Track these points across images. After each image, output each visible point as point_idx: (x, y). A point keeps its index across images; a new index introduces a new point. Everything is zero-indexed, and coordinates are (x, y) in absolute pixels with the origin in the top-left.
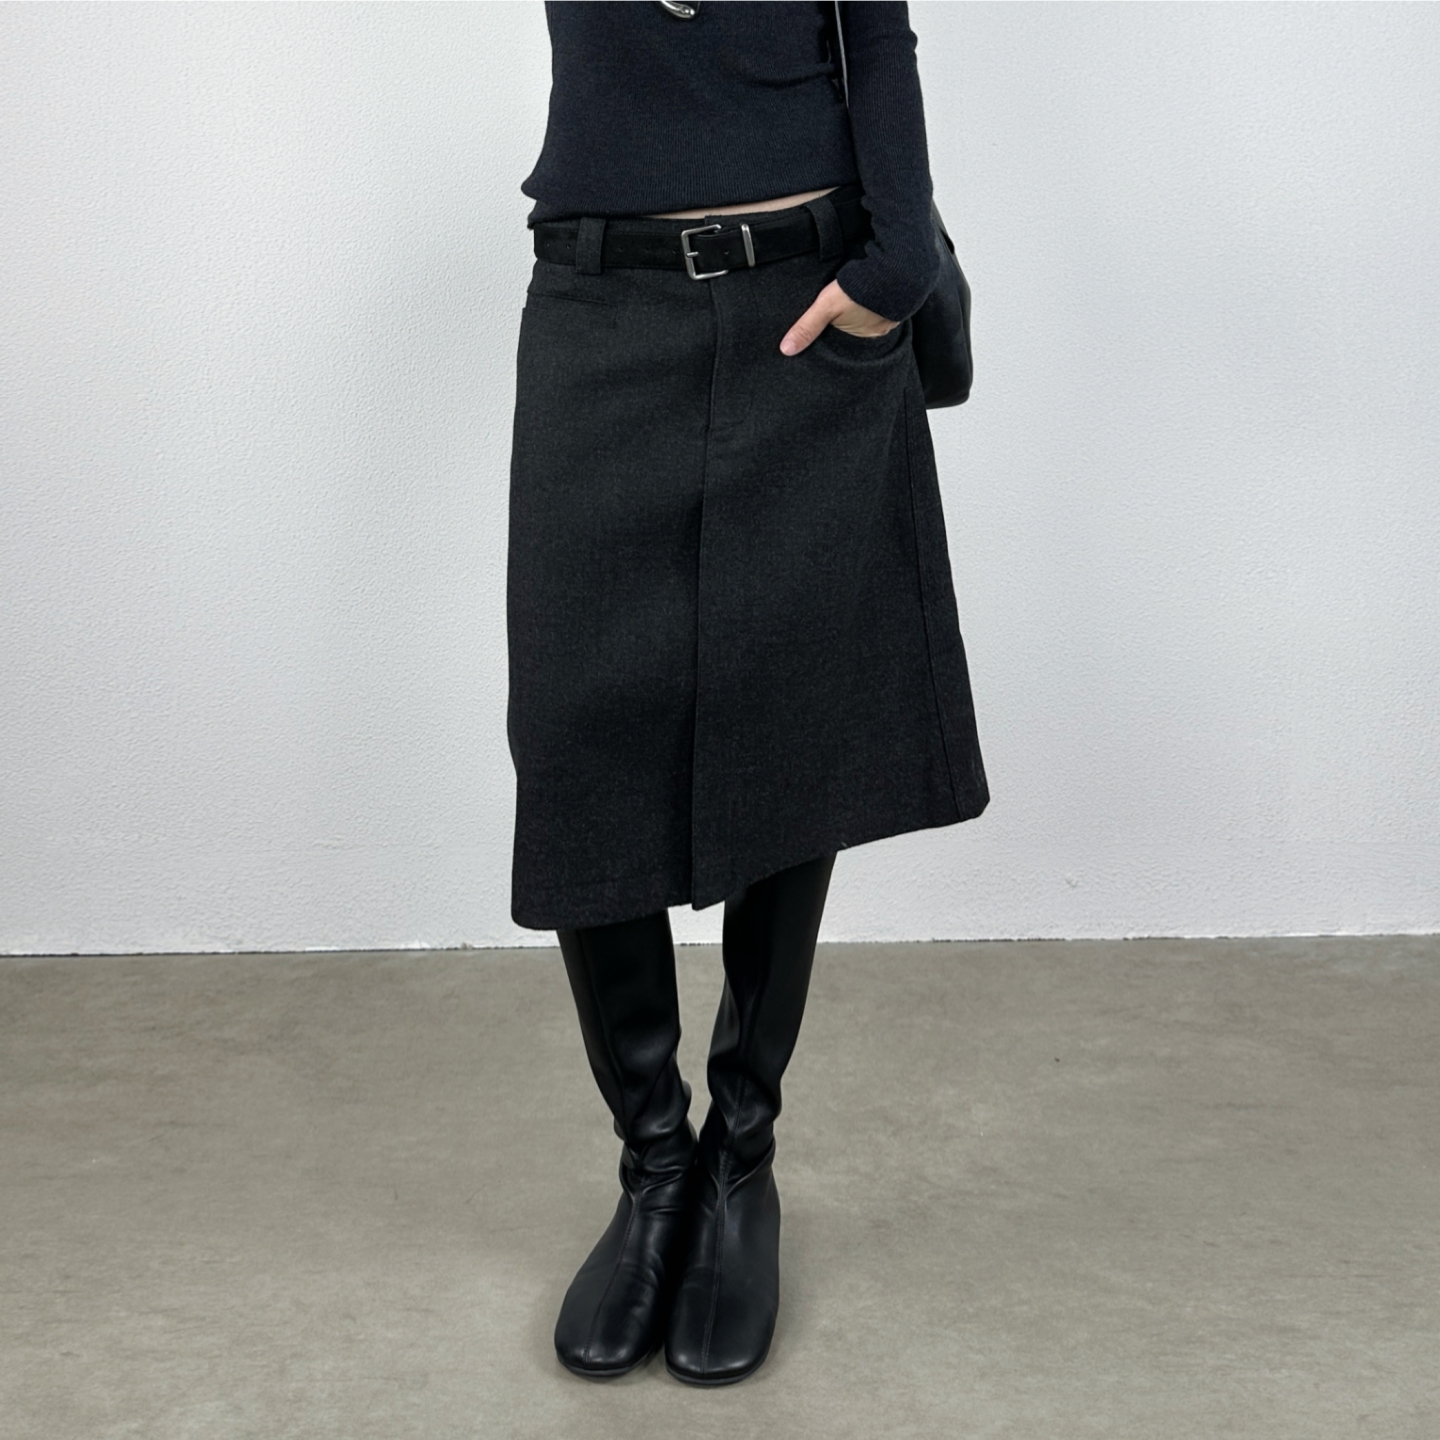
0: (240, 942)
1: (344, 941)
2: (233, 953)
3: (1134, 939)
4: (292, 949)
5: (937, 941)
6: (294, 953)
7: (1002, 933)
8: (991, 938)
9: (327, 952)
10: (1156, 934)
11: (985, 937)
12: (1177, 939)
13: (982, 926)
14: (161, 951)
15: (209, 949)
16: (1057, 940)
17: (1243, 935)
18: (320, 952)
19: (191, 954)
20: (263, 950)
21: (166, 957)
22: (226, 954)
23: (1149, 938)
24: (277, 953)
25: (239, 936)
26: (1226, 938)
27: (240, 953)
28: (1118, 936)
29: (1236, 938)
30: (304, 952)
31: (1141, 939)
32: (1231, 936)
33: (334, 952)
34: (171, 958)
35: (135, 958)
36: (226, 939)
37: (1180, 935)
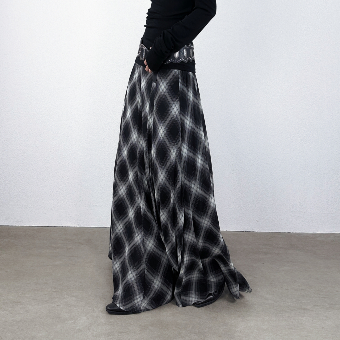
0: (80, 225)
1: (99, 226)
2: (79, 227)
3: (271, 232)
4: (89, 226)
5: (227, 231)
6: (89, 227)
7: (241, 230)
8: (239, 231)
9: (95, 227)
10: (275, 231)
11: (238, 231)
12: (279, 232)
13: (237, 229)
14: (66, 226)
15: (76, 226)
16: (254, 232)
17: (295, 232)
18: (94, 227)
19: (72, 227)
20: (84, 227)
21: (68, 227)
22: (78, 227)
23: (274, 232)
24: (86, 227)
25: (80, 224)
26: (290, 233)
27: (81, 227)
28: (268, 231)
29: (293, 233)
30: (91, 227)
31: (272, 232)
32: (291, 232)
33: (96, 227)
34: (69, 227)
35: (62, 227)
36: (78, 224)
37: (280, 232)
